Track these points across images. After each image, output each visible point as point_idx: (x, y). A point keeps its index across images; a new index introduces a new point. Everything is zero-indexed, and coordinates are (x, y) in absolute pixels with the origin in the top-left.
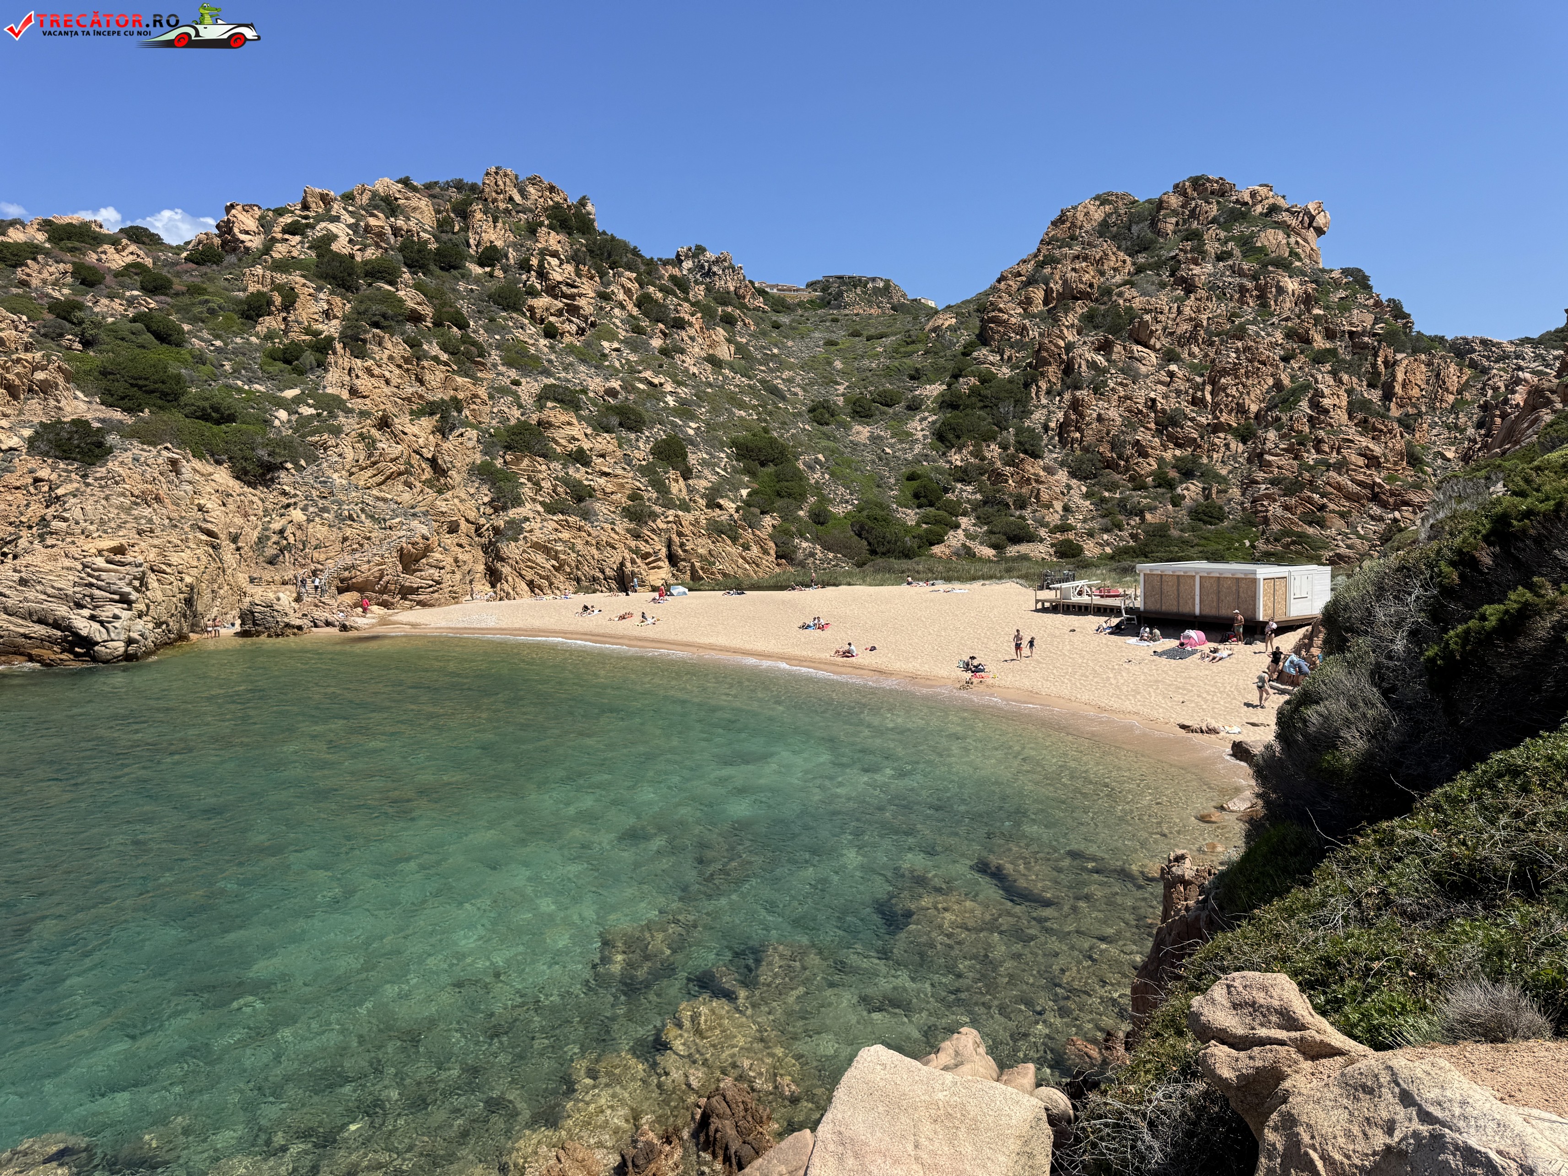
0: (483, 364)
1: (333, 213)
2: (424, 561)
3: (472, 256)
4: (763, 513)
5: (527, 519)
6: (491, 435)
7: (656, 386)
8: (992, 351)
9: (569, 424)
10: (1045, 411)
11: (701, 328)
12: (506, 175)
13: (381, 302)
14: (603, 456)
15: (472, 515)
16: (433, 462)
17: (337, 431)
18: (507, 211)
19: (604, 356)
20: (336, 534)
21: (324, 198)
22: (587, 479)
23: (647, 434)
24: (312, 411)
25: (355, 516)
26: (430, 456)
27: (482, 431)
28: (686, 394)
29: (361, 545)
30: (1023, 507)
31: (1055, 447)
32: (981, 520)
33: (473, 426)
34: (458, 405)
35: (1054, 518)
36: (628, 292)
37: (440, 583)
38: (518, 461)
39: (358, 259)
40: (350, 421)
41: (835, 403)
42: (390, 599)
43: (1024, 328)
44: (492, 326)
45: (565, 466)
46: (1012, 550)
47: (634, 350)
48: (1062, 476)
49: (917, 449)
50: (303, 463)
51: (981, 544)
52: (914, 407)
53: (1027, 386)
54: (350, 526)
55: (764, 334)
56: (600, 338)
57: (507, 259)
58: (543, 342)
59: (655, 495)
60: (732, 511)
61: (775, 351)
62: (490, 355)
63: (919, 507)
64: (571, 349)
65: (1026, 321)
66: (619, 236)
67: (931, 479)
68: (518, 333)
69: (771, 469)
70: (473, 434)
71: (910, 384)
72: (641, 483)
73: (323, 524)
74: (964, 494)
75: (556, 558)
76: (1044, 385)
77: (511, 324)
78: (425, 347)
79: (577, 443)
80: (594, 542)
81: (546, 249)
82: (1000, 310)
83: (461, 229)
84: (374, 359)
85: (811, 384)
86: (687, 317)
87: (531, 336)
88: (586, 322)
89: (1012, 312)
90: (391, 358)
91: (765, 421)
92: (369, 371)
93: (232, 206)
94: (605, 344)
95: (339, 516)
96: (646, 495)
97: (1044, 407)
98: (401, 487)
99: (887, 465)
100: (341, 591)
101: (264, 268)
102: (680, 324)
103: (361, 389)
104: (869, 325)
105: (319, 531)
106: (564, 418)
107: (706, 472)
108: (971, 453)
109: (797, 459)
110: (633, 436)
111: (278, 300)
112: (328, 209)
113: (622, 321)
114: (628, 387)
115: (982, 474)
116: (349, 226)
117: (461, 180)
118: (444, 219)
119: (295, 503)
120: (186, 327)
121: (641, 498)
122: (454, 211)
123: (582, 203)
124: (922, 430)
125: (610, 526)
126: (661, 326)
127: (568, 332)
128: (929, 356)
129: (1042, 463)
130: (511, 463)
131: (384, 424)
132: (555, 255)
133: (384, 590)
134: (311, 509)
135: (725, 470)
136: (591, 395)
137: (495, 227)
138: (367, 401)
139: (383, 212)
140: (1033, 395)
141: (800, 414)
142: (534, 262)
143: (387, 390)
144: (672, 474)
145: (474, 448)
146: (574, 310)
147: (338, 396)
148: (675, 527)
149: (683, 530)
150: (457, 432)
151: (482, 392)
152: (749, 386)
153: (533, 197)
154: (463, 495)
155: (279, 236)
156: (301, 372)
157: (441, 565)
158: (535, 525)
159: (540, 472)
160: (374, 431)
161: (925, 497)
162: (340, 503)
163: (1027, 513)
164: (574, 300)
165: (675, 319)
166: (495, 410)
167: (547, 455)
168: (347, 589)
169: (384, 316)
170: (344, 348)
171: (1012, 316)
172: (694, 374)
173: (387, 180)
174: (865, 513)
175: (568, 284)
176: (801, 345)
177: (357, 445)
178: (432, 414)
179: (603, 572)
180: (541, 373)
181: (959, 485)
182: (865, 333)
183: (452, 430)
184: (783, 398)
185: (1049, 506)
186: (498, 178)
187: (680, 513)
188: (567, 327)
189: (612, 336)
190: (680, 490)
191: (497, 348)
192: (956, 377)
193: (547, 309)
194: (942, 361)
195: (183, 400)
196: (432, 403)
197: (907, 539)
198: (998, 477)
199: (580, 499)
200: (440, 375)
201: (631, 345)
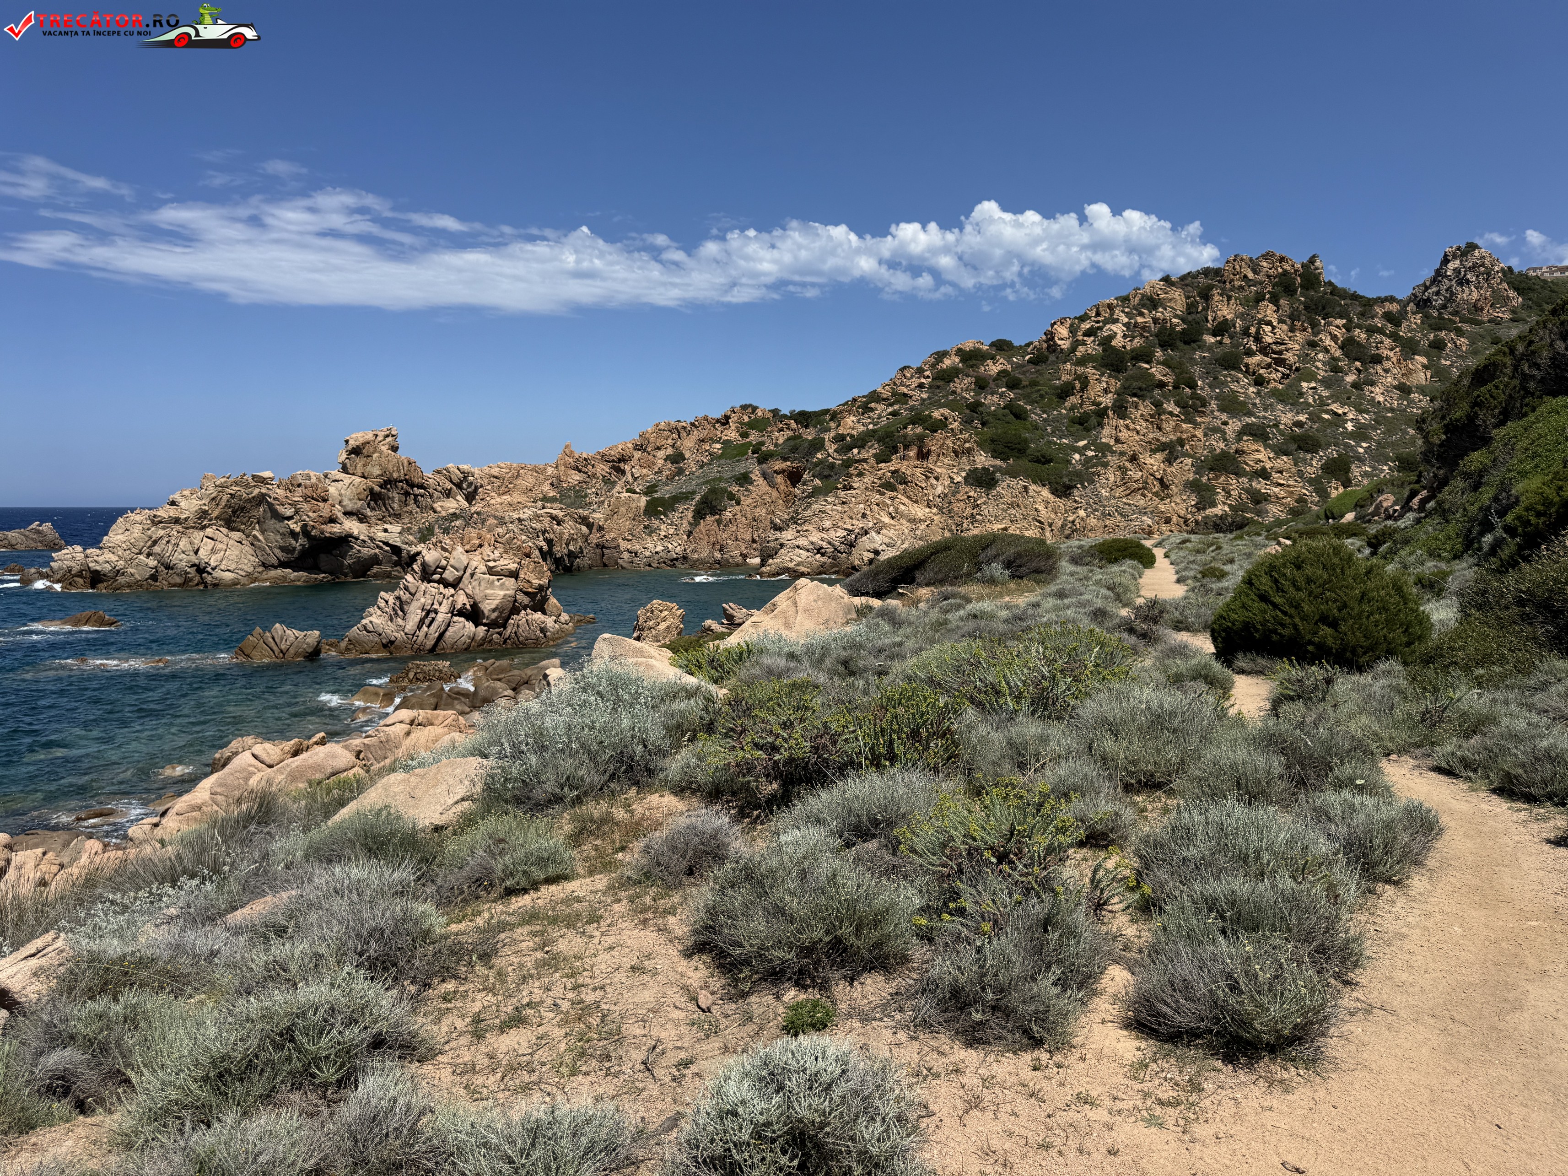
0: (1203, 412)
1: (1115, 316)
3: (1208, 329)
6: (1202, 461)
7: (1340, 415)
9: (1257, 451)
11: (1399, 360)
13: (1140, 377)
14: (1281, 472)
15: (1182, 513)
16: (1161, 481)
17: (1105, 465)
18: (1241, 288)
19: (1301, 394)
20: (1101, 524)
21: (1110, 306)
22: (1266, 489)
23: (1321, 454)
24: (1093, 453)
26: (1159, 477)
27: (1196, 459)
28: (1365, 419)
33: (1190, 456)
34: (1182, 443)
36: (1334, 338)
38: (1217, 478)
39: (1128, 348)
40: (1114, 458)
44: (1216, 383)
45: (1250, 480)
50: (1086, 484)
54: (1109, 519)
55: (1476, 352)
56: (1301, 380)
57: (1235, 327)
58: (1252, 389)
59: (1317, 499)
62: (1209, 405)
64: (1274, 393)
66: (1342, 284)
68: (1234, 386)
70: (1189, 461)
72: (1306, 491)
73: (1094, 518)
77: (1229, 379)
78: (1164, 405)
79: (1262, 464)
81: (1262, 318)
83: (1203, 309)
84: (1130, 418)
86: (1386, 352)
87: (1243, 387)
88: (1290, 369)
90: (1142, 415)
92: (1127, 427)
93: (1055, 323)
94: (1304, 384)
96: (1310, 499)
98: (1140, 497)
101: (1071, 363)
102: (1378, 359)
103: (1122, 438)
106: (1255, 447)
107: (1365, 481)
110: (1309, 456)
111: (1078, 385)
112: (1112, 314)
113: (1324, 364)
114: (1314, 417)
116: (1124, 325)
117: (1208, 268)
118: (1192, 303)
119: (1081, 507)
120: (1029, 407)
121: (1305, 501)
122: (1199, 295)
123: (1312, 261)
126: (1358, 364)
127: (1273, 379)
130: (1213, 479)
131: (1134, 458)
132: (1269, 323)
134: (1089, 510)
136: (1282, 427)
137: (1228, 304)
138: (1125, 445)
139: (1148, 308)
142: (1253, 330)
143: (1137, 438)
144: (1334, 483)
145: (1189, 470)
146: (1281, 362)
147: (1108, 443)
150: (1179, 461)
151: (1199, 433)
153: (1265, 270)
154: (1178, 501)
155: (1081, 338)
156: (1088, 430)
159: (1232, 484)
160: (1127, 464)
164: (1282, 354)
165: (1373, 356)
166: (1207, 444)
167: (1238, 474)
169: (1140, 389)
170: (1114, 413)
172: (1379, 402)
175: (1276, 343)
177: (1116, 473)
178: (1163, 451)
180: (1245, 415)
183: (1175, 459)
186: (1236, 263)
188: (1273, 375)
189: (1311, 377)
191: (1216, 399)
193: (1258, 364)
195: (1028, 451)
196: (1164, 444)
199: (1257, 502)
200: (1172, 423)
201: (1326, 383)
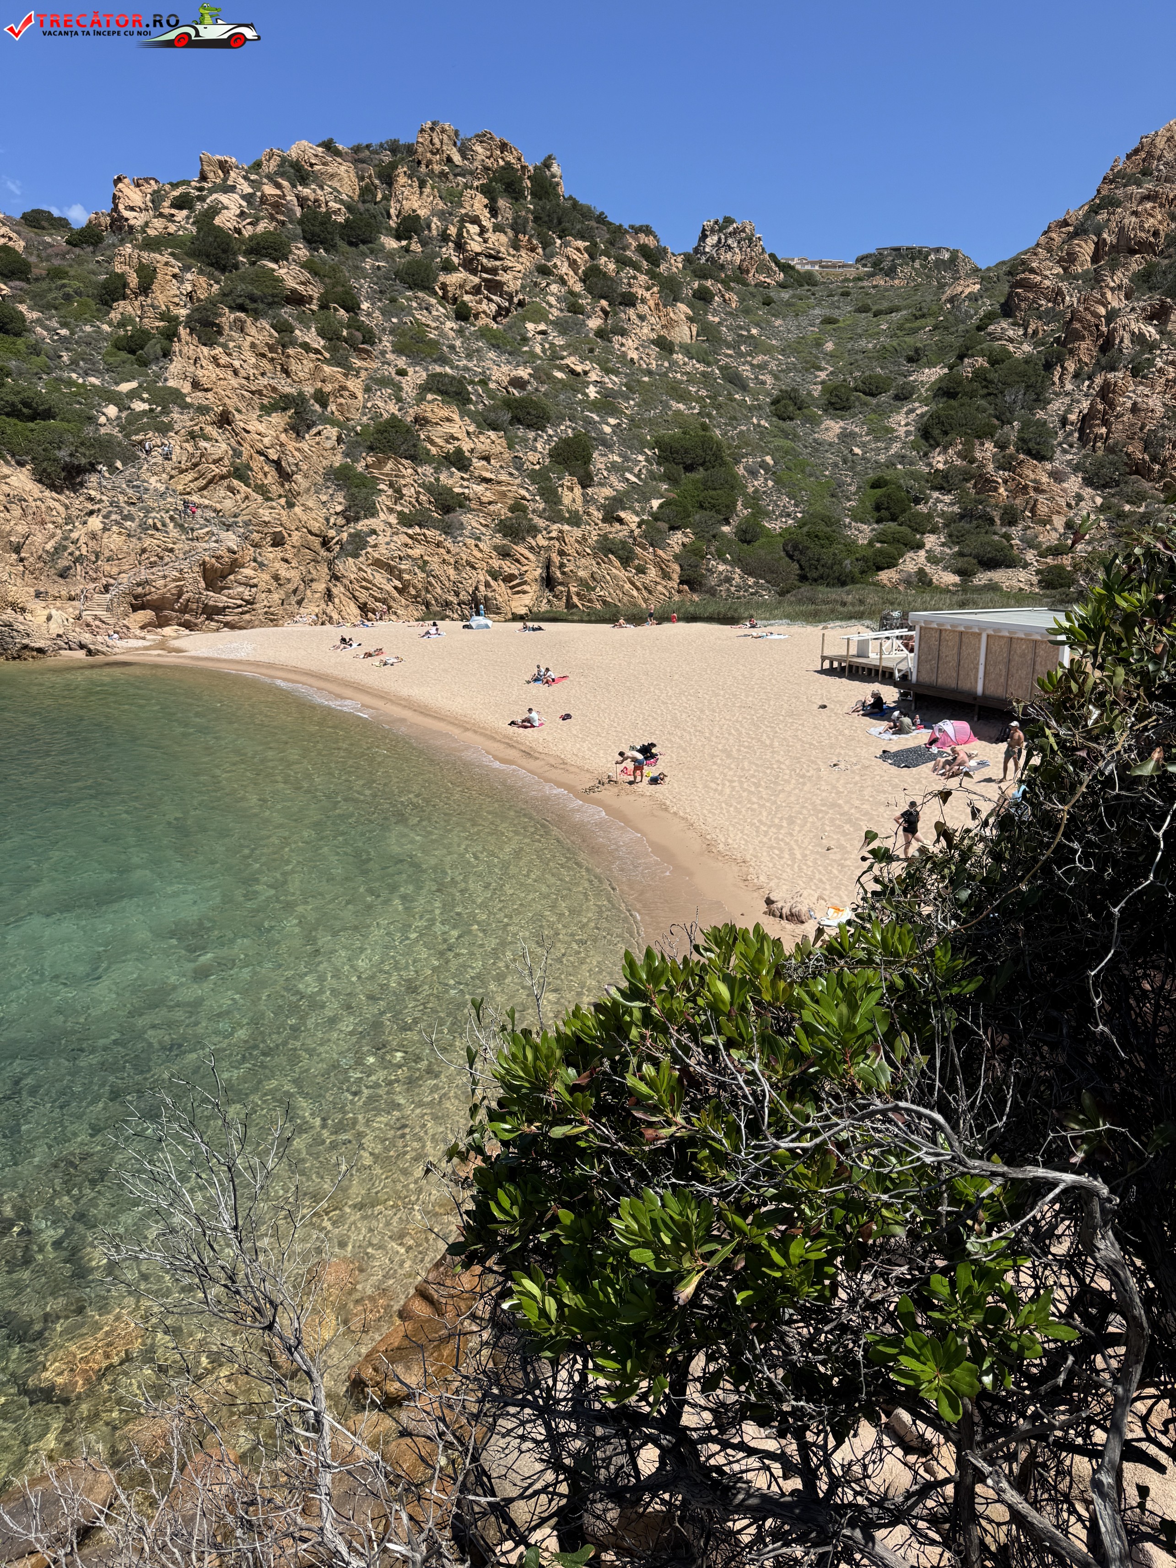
0: (367, 352)
1: (230, 183)
2: (232, 577)
3: (389, 229)
4: (673, 528)
5: (374, 532)
6: (357, 434)
7: (578, 374)
8: (1014, 324)
9: (449, 420)
10: (1067, 400)
11: (657, 305)
12: (443, 131)
13: (252, 282)
14: (487, 459)
15: (315, 526)
16: (277, 464)
18: (443, 175)
19: (525, 340)
20: (133, 545)
21: (224, 167)
22: (462, 486)
23: (550, 432)
24: (146, 406)
25: (159, 525)
26: (275, 458)
27: (348, 430)
28: (614, 383)
29: (161, 558)
30: (1012, 523)
31: (1071, 446)
32: (953, 539)
33: (334, 423)
34: (322, 398)
35: (1049, 537)
36: (573, 264)
37: (252, 603)
38: (380, 464)
39: (246, 233)
40: (185, 417)
41: (809, 394)
42: (193, 619)
43: (1059, 293)
44: (392, 308)
45: (437, 470)
46: (982, 578)
47: (563, 332)
48: (1073, 484)
49: (895, 448)
50: (119, 464)
51: (945, 569)
52: (903, 396)
53: (1049, 367)
54: (152, 536)
55: (747, 311)
56: (524, 319)
57: (429, 227)
58: (449, 324)
59: (542, 506)
60: (633, 526)
61: (754, 331)
62: (380, 340)
63: (878, 521)
64: (484, 333)
65: (1064, 286)
66: (582, 200)
67: (900, 487)
68: (422, 316)
69: (699, 474)
70: (332, 432)
71: (906, 367)
72: (525, 490)
73: (120, 533)
74: (940, 506)
75: (400, 578)
76: (1071, 366)
77: (414, 304)
78: (297, 332)
79: (457, 443)
80: (452, 561)
81: (466, 215)
82: (1032, 271)
83: (386, 198)
84: (225, 346)
85: (788, 370)
86: (640, 292)
87: (436, 319)
88: (510, 301)
89: (1048, 273)
90: (253, 345)
91: (709, 415)
92: (215, 360)
93: (119, 180)
94: (530, 326)
95: (144, 527)
96: (531, 506)
97: (1067, 394)
98: (222, 492)
99: (852, 469)
100: (135, 608)
101: (135, 247)
102: (629, 301)
103: (204, 380)
104: (883, 297)
105: (114, 541)
106: (445, 413)
107: (614, 479)
108: (959, 454)
109: (737, 462)
110: (531, 435)
111: (133, 280)
112: (225, 180)
113: (558, 299)
114: (540, 375)
115: (967, 480)
116: (243, 197)
117: (396, 141)
118: (368, 187)
119: (99, 510)
120: (33, 315)
121: (524, 509)
122: (379, 177)
123: (547, 165)
124: (906, 425)
125: (473, 542)
126: (604, 303)
127: (484, 312)
128: (937, 332)
129: (1049, 467)
130: (374, 466)
131: (224, 420)
132: (475, 221)
133: (184, 610)
134: (114, 517)
135: (638, 476)
136: (492, 386)
137: (421, 193)
138: (210, 395)
139: (289, 180)
140: (1056, 379)
141: (760, 407)
142: (453, 231)
143: (234, 382)
144: (567, 480)
145: (333, 448)
146: (495, 287)
147: (177, 390)
148: (557, 544)
149: (565, 548)
150: (314, 430)
152: (704, 374)
153: (479, 158)
154: (310, 504)
155: (167, 211)
156: (144, 363)
157: (252, 582)
158: (382, 540)
159: (403, 477)
160: (210, 430)
161: (887, 509)
162: (148, 511)
163: (1016, 532)
164: (496, 274)
165: (624, 295)
166: (369, 405)
167: (416, 457)
168: (143, 607)
169: (253, 299)
170: (191, 334)
171: (1046, 277)
172: (632, 360)
173: (305, 143)
174: (805, 529)
175: (489, 256)
176: (792, 323)
177: (186, 445)
178: (284, 409)
179: (457, 594)
180: (435, 361)
181: (936, 494)
182: (875, 308)
183: (309, 427)
184: (743, 387)
185: (1046, 522)
186: (434, 135)
187: (566, 527)
188: (484, 306)
189: (539, 316)
190: (574, 501)
191: (392, 332)
192: (961, 357)
193: (461, 286)
194: (952, 338)
196: (286, 396)
197: (848, 562)
198: (986, 484)
199: (447, 509)
200: (309, 365)
201: (562, 327)
